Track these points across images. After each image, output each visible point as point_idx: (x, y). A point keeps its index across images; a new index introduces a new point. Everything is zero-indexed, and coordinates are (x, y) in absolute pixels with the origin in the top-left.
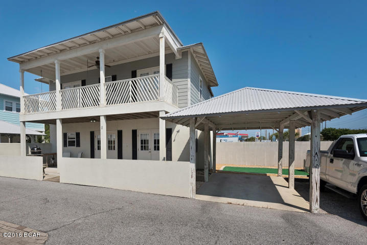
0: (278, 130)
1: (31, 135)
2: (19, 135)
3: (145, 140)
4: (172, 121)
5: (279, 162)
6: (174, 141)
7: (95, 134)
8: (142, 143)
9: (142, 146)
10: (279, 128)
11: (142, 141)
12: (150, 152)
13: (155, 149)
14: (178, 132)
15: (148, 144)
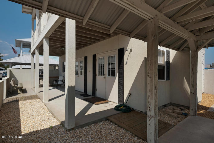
3: (101, 65)
6: (126, 63)
8: (99, 69)
9: (99, 72)
11: (99, 65)
12: (105, 78)
13: (109, 75)
14: (131, 51)
15: (103, 69)
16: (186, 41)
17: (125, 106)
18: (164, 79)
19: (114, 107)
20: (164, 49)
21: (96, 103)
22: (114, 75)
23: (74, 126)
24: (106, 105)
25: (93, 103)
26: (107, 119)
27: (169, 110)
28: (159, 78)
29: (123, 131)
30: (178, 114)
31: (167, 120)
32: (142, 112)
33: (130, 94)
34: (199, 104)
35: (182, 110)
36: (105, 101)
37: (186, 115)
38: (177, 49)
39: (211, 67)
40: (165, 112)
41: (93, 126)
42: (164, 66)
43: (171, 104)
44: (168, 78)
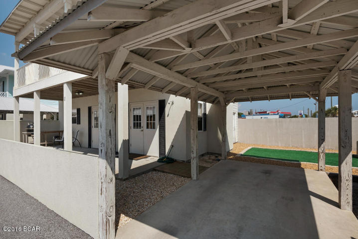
0: (317, 98)
1: (53, 113)
2: (32, 113)
3: (137, 116)
4: (161, 91)
5: (319, 147)
6: (168, 116)
7: (93, 110)
8: (134, 120)
9: (134, 124)
10: (318, 95)
11: (134, 116)
12: (142, 131)
13: (147, 128)
14: (173, 104)
15: (140, 120)
16: (217, 98)
17: (168, 158)
18: (201, 130)
19: (157, 160)
20: (202, 102)
21: (135, 159)
22: (154, 128)
23: (128, 176)
24: (147, 159)
25: (132, 159)
26: (154, 170)
27: (206, 158)
28: (199, 130)
29: (172, 175)
30: (213, 160)
31: (205, 165)
32: (184, 161)
33: (172, 146)
34: (231, 151)
35: (216, 157)
36: (144, 156)
37: (219, 160)
38: (212, 102)
39: (249, 114)
40: (203, 160)
41: (143, 175)
42: (202, 118)
43: (208, 153)
44: (205, 130)
